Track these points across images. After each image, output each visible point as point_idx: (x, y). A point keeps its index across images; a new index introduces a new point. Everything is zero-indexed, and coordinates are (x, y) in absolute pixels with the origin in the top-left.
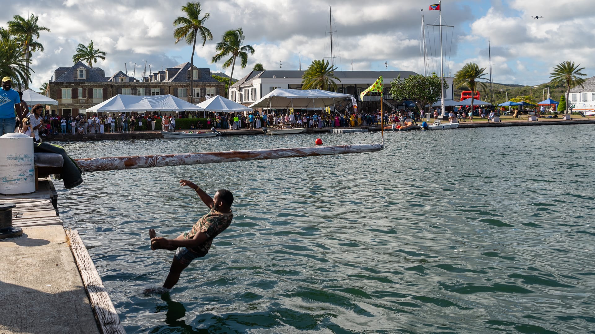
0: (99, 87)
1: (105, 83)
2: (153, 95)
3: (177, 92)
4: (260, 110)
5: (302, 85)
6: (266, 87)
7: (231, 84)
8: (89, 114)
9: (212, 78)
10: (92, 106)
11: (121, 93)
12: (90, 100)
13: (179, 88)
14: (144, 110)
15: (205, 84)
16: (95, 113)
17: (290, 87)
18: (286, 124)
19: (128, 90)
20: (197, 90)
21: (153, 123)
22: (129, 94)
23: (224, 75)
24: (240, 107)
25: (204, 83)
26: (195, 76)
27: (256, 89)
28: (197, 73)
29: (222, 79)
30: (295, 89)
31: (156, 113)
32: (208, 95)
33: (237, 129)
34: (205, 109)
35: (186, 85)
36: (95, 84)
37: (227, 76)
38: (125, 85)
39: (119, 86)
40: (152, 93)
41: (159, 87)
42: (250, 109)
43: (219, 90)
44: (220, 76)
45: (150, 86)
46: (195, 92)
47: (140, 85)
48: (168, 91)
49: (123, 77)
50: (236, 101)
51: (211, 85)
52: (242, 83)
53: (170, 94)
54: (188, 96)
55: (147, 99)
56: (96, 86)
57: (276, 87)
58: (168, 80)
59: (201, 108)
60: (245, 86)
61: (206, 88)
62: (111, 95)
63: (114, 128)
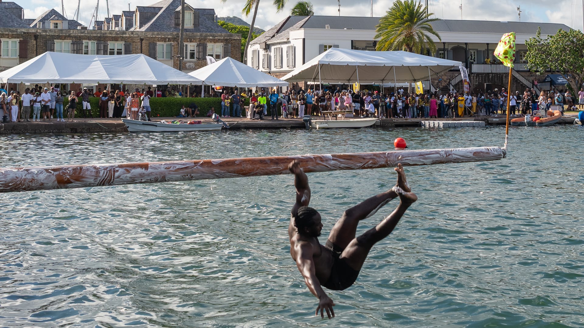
0: (13, 37)
1: (23, 30)
2: (112, 53)
3: (154, 49)
4: (302, 85)
5: (375, 43)
6: (313, 46)
7: (252, 38)
9: (218, 26)
11: (52, 50)
13: (158, 43)
14: (94, 81)
15: (206, 36)
17: (355, 46)
19: (67, 44)
21: (111, 105)
22: (68, 52)
23: (240, 21)
24: (266, 79)
25: (204, 34)
26: (189, 22)
27: (295, 48)
28: (192, 16)
29: (235, 28)
30: (363, 49)
31: (115, 87)
32: (209, 55)
34: (203, 82)
35: (172, 38)
36: (5, 31)
37: (246, 23)
38: (61, 35)
39: (49, 35)
40: (109, 50)
41: (122, 40)
42: (284, 82)
43: (230, 48)
44: (233, 22)
45: (107, 37)
46: (186, 50)
47: (89, 35)
48: (139, 47)
49: (58, 20)
50: (259, 69)
51: (216, 38)
52: (272, 36)
53: (141, 53)
54: (175, 56)
55: (100, 60)
56: (6, 35)
57: (330, 44)
58: (138, 27)
59: (197, 79)
60: (276, 42)
61: (206, 44)
62: (35, 52)
63: (39, 112)
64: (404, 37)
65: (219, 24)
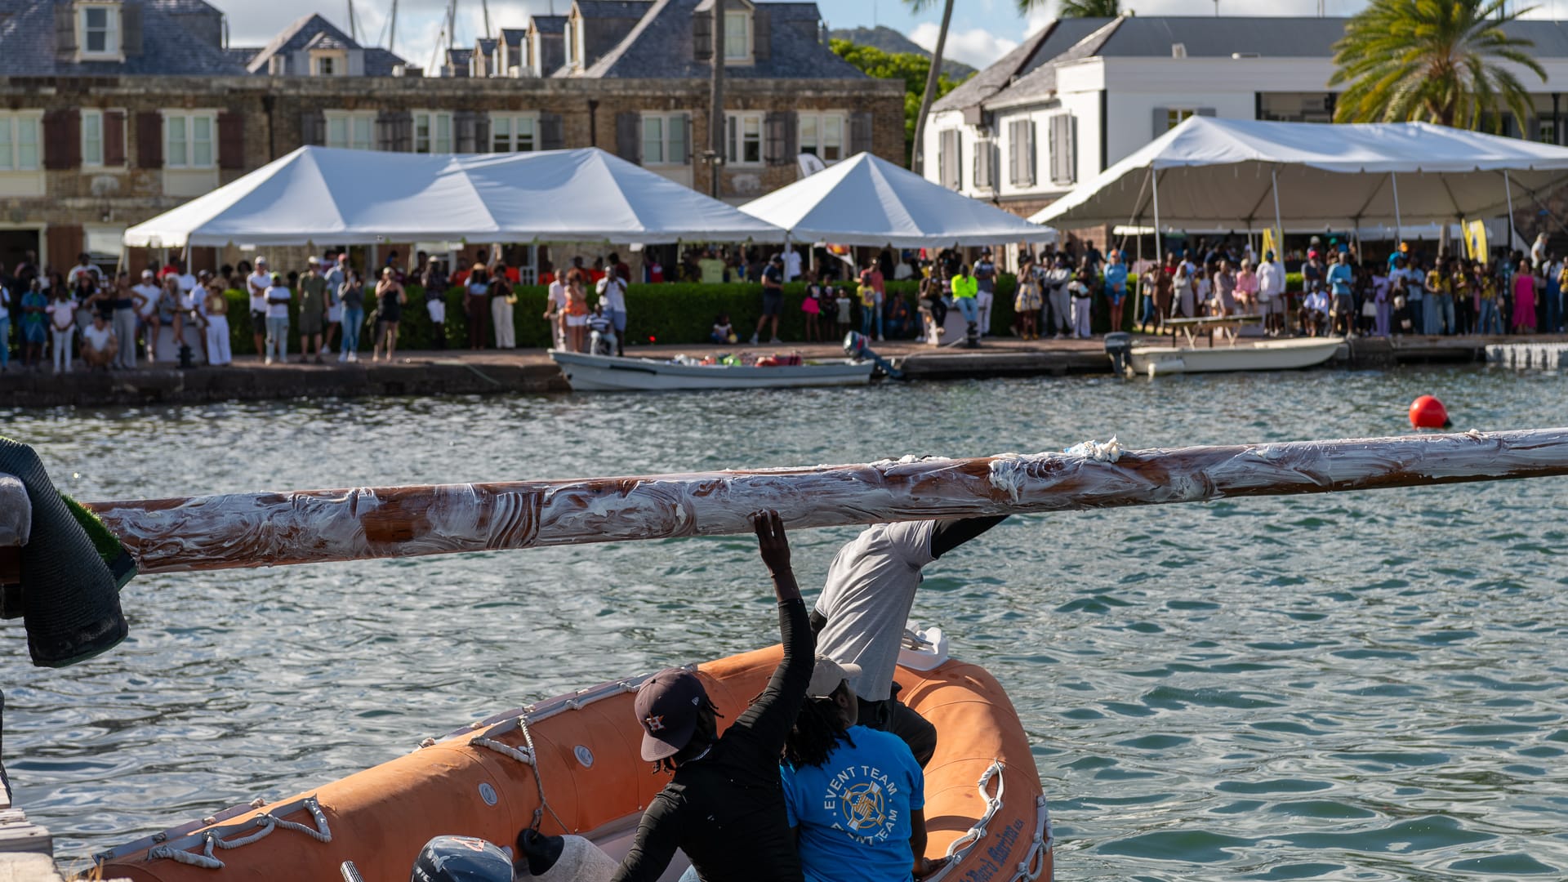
0: (198, 103)
1: (230, 82)
2: (502, 148)
3: (634, 133)
4: (1096, 236)
5: (1331, 99)
6: (1134, 111)
7: (937, 93)
8: (142, 256)
9: (830, 56)
10: (159, 209)
11: (318, 140)
12: (144, 177)
13: (646, 115)
14: (451, 237)
15: (794, 89)
16: (174, 253)
17: (1266, 109)
18: (1239, 314)
19: (360, 123)
20: (748, 122)
21: (504, 308)
22: (368, 146)
23: (898, 40)
24: (985, 221)
25: (788, 83)
26: (738, 45)
27: (1075, 121)
28: (751, 25)
29: (885, 63)
30: (1293, 119)
31: (515, 253)
32: (806, 150)
33: (972, 344)
34: (789, 232)
35: (687, 98)
36: (174, 87)
37: (916, 48)
38: (343, 93)
39: (307, 97)
40: (492, 141)
41: (531, 107)
42: (1044, 230)
43: (870, 125)
44: (877, 44)
45: (485, 98)
46: (733, 134)
47: (429, 93)
48: (587, 128)
49: (332, 47)
50: (961, 188)
51: (826, 94)
52: (1000, 83)
53: (593, 144)
54: (698, 156)
55: (470, 172)
56: (177, 97)
57: (1188, 107)
58: (582, 65)
59: (768, 224)
60: (1014, 102)
61: (795, 115)
62: (267, 150)
63: (284, 334)
64: (1425, 79)
65: (835, 50)
